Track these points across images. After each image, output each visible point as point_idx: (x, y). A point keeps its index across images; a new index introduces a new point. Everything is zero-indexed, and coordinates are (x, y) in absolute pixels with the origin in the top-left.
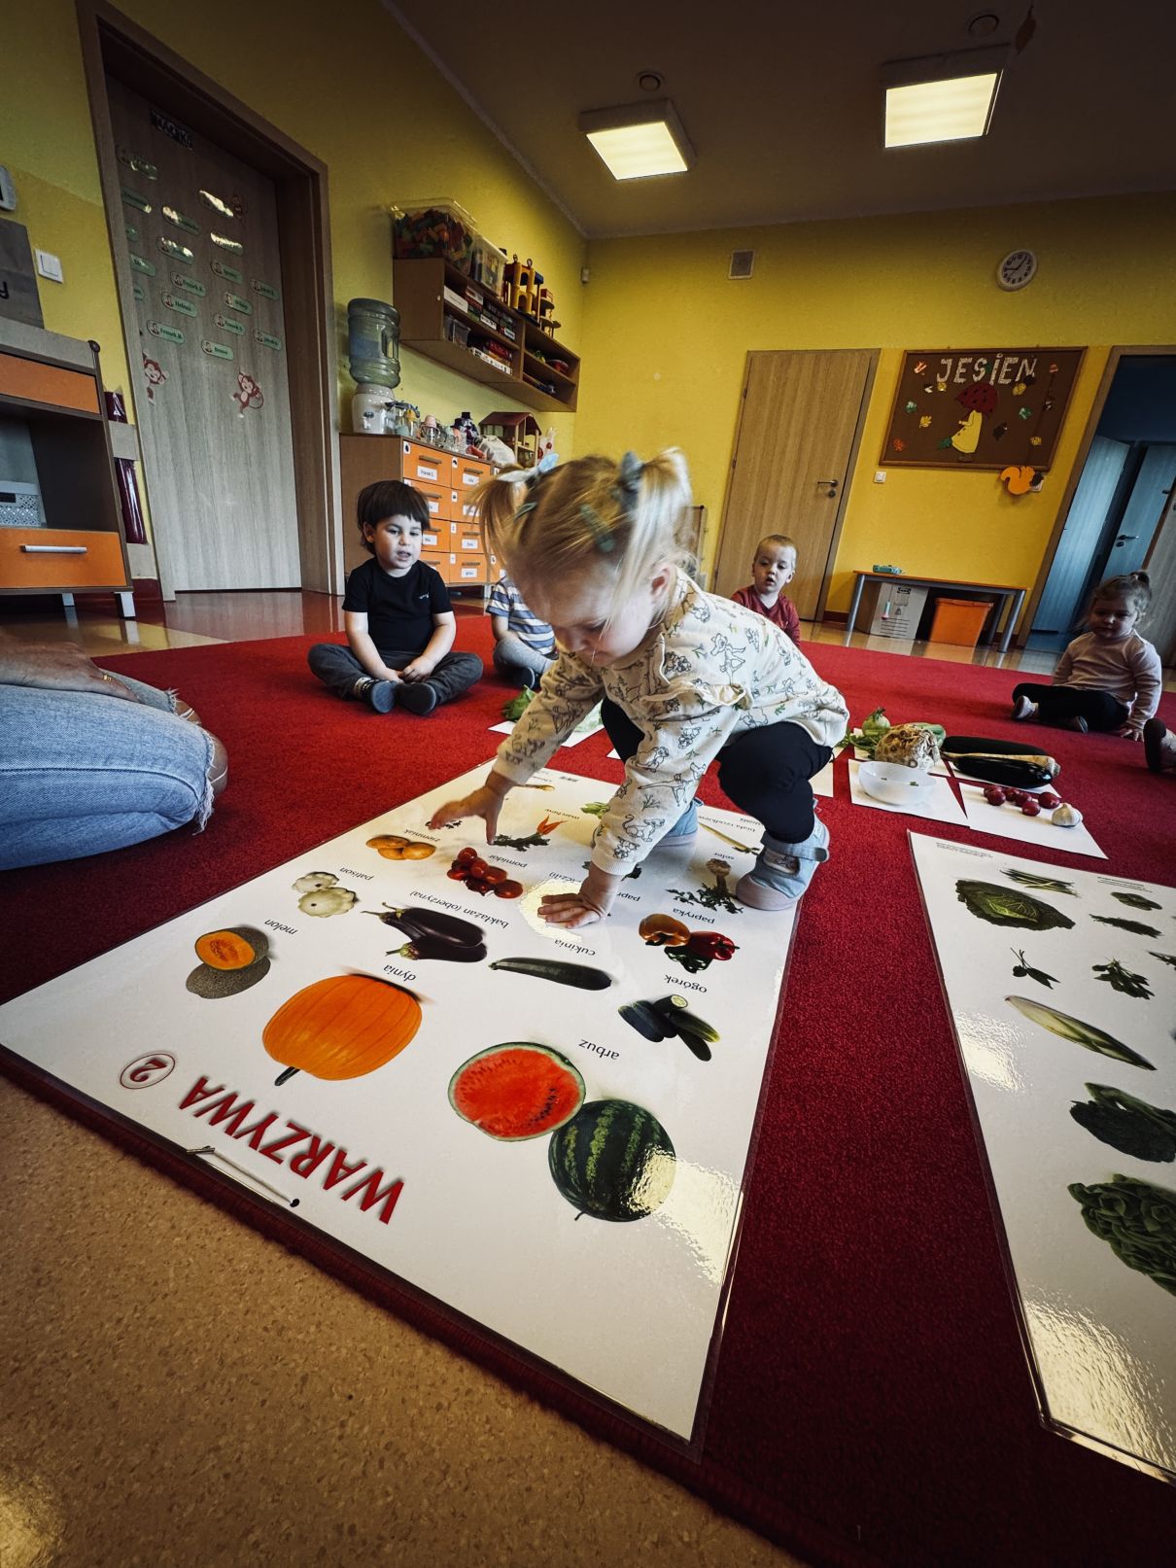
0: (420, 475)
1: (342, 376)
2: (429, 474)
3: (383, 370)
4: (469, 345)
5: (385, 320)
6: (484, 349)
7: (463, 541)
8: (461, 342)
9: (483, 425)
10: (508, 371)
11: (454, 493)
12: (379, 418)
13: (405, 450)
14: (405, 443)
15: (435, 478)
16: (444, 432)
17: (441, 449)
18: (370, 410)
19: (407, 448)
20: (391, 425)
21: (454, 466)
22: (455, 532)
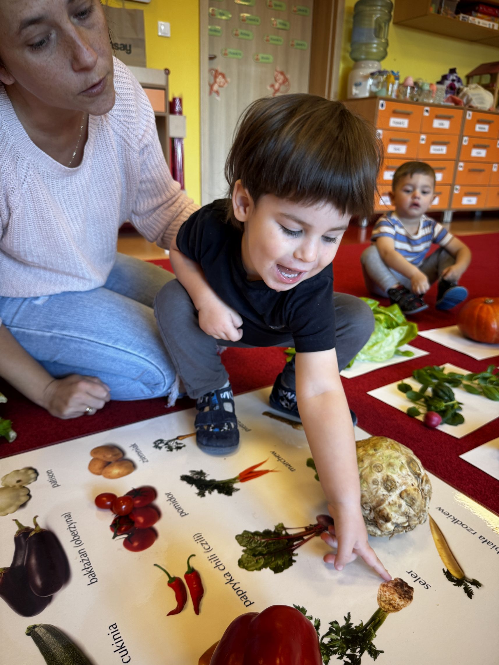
0: (391, 124)
1: (344, 59)
2: (400, 123)
3: (375, 48)
4: (457, 12)
5: (380, 10)
6: (473, 13)
8: (450, 12)
9: (469, 77)
10: (496, 26)
11: (423, 137)
12: (366, 85)
13: (380, 108)
14: (381, 102)
15: (406, 126)
16: (421, 89)
17: (417, 103)
18: (359, 80)
19: (382, 105)
20: (374, 89)
21: (426, 114)
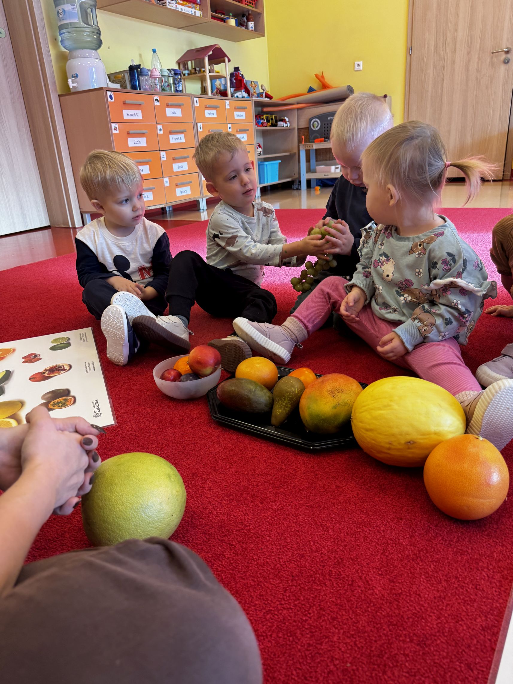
0: (126, 117)
2: (134, 115)
7: (173, 165)
10: (198, 13)
11: (159, 127)
13: (109, 99)
14: (109, 93)
15: (140, 117)
19: (111, 97)
21: (157, 104)
22: (165, 159)
